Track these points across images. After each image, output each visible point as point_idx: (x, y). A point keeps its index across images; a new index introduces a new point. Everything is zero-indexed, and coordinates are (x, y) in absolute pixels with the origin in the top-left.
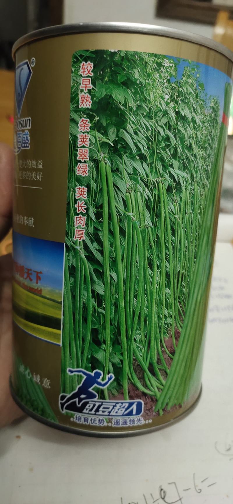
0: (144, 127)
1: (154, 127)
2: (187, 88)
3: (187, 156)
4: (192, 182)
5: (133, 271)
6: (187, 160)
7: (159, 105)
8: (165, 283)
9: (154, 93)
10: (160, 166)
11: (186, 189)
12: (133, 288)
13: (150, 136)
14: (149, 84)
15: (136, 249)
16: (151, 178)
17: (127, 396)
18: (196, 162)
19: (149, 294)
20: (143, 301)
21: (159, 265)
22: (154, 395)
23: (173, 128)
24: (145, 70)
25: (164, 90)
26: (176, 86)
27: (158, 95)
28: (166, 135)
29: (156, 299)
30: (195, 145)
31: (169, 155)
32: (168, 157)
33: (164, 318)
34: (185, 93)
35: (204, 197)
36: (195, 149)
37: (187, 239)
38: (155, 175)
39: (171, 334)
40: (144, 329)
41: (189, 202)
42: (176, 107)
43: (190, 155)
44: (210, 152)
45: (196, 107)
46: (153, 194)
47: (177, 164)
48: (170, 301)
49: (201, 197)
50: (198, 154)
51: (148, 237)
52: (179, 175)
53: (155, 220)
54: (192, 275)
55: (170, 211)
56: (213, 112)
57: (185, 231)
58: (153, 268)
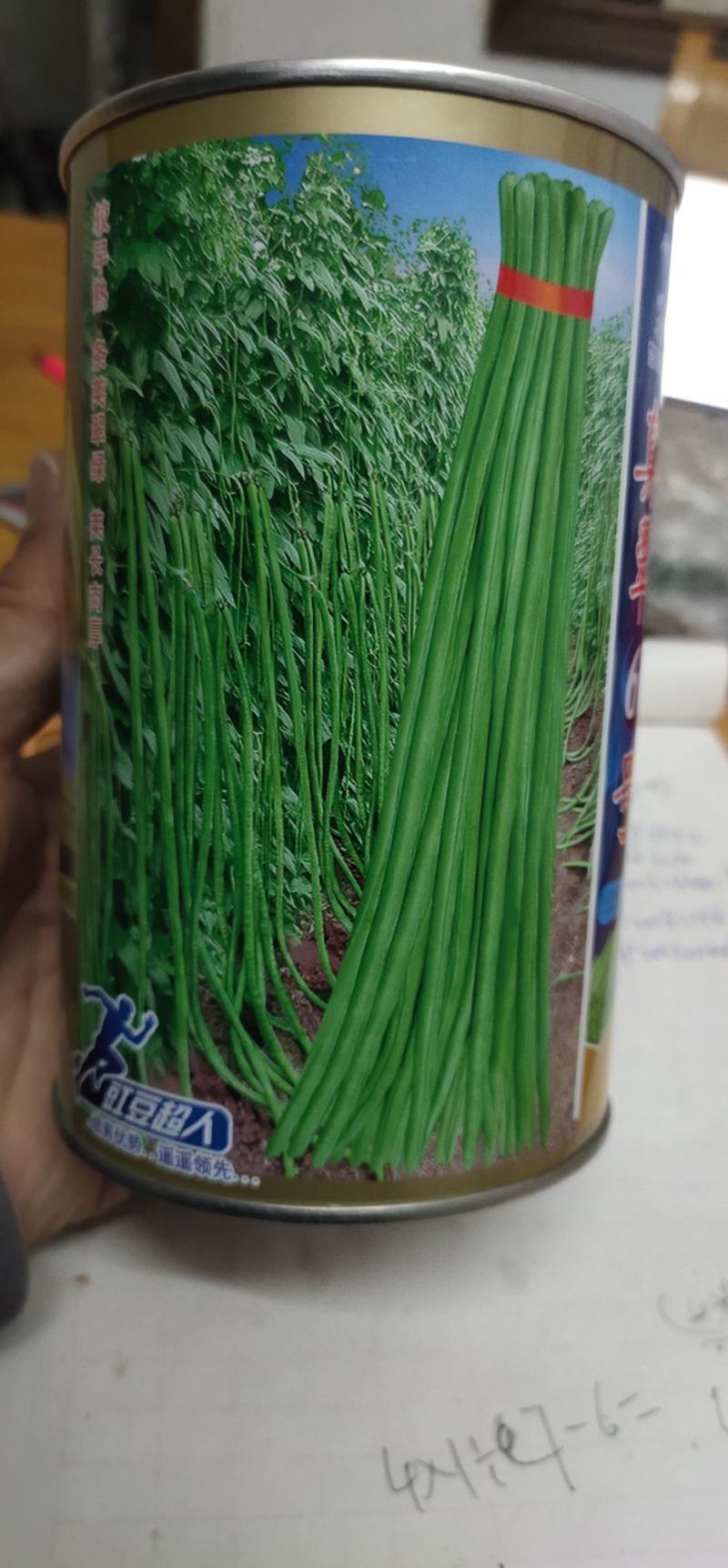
0: (205, 336)
1: (228, 333)
2: (319, 213)
3: (333, 401)
4: (357, 478)
5: (191, 729)
6: (333, 415)
7: (240, 273)
8: (282, 773)
9: (223, 243)
10: (248, 438)
11: (335, 499)
12: (191, 777)
13: (220, 358)
14: (211, 221)
15: (197, 670)
16: (225, 471)
17: (188, 1088)
18: (370, 420)
19: (233, 797)
20: (218, 818)
21: (258, 715)
22: (264, 1106)
23: (281, 329)
24: (201, 189)
25: (249, 230)
26: (283, 213)
27: (234, 247)
28: (260, 349)
29: (254, 814)
30: (362, 369)
31: (274, 405)
32: (271, 409)
33: (282, 876)
34: (315, 227)
35: (419, 526)
36: (363, 381)
37: (351, 648)
38: (235, 463)
39: (312, 930)
40: (225, 898)
41: (352, 538)
42: (289, 271)
43: (343, 399)
44: (433, 389)
45: (359, 261)
46: (234, 516)
47: (301, 428)
48: (300, 828)
49: (405, 525)
50: (377, 395)
51: (223, 635)
52: (309, 458)
53: (243, 586)
54: (385, 763)
55: (284, 562)
56: (439, 267)
57: (343, 624)
58: (242, 722)
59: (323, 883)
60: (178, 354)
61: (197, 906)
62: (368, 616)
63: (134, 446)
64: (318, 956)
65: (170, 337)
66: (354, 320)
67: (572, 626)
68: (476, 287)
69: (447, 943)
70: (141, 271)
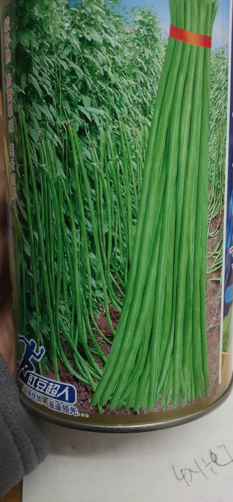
0: (48, 65)
1: (57, 62)
2: (91, 8)
3: (101, 87)
4: (113, 120)
5: (51, 231)
6: (102, 93)
7: (60, 37)
8: (88, 247)
9: (53, 25)
10: (67, 107)
11: (105, 129)
12: (52, 250)
13: (54, 74)
14: (47, 17)
15: (52, 205)
16: (58, 121)
17: (58, 377)
18: (117, 94)
19: (69, 258)
20: (64, 266)
21: (77, 223)
22: (88, 385)
23: (78, 58)
24: (43, 4)
25: (63, 19)
26: (76, 10)
27: (57, 26)
28: (70, 68)
29: (78, 264)
30: (113, 73)
31: (76, 91)
32: (75, 93)
33: (91, 290)
34: (90, 14)
35: (141, 139)
36: (114, 78)
37: (114, 193)
38: (62, 118)
39: (104, 312)
40: (68, 299)
41: (112, 146)
42: (80, 33)
43: (105, 86)
44: (144, 79)
45: (109, 26)
46: (63, 140)
47: (88, 99)
48: (97, 270)
49: (135, 139)
50: (120, 83)
51: (62, 190)
52: (92, 112)
53: (68, 170)
54: (131, 241)
55: (85, 158)
56: (144, 26)
57: (111, 182)
58: (71, 227)
59: (108, 292)
60: (37, 74)
61: (58, 303)
62: (121, 179)
63: (23, 115)
64: (107, 322)
65: (34, 68)
66: (109, 52)
67: (209, 180)
68: (160, 35)
69: (161, 315)
70: (22, 43)
